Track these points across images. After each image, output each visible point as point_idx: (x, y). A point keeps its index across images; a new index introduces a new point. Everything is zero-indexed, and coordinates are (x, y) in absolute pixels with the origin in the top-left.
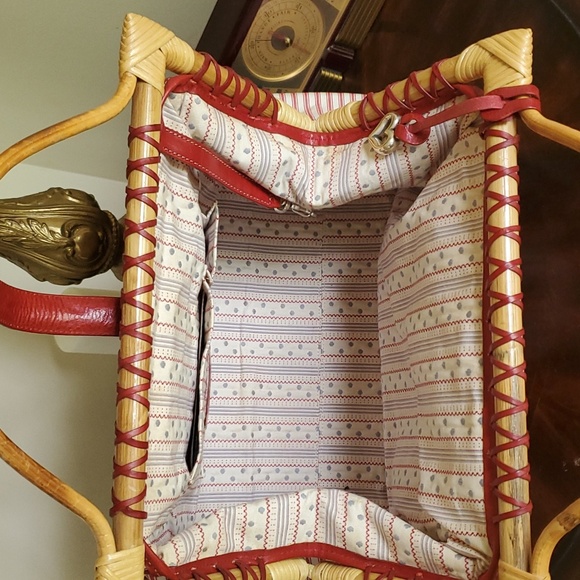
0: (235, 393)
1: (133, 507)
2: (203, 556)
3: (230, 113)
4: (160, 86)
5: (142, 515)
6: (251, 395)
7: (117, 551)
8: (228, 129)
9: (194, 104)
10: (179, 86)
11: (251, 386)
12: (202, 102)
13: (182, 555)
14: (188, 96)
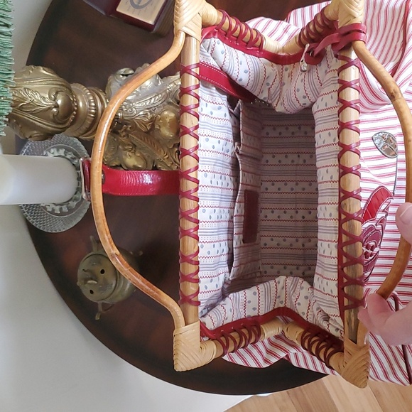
0: (291, 217)
1: (194, 299)
2: (226, 322)
3: (235, 47)
4: (199, 38)
5: (198, 303)
6: (301, 219)
7: (186, 325)
8: (235, 58)
9: (216, 45)
10: (209, 34)
11: (301, 212)
12: (221, 43)
13: (216, 323)
14: (213, 39)
